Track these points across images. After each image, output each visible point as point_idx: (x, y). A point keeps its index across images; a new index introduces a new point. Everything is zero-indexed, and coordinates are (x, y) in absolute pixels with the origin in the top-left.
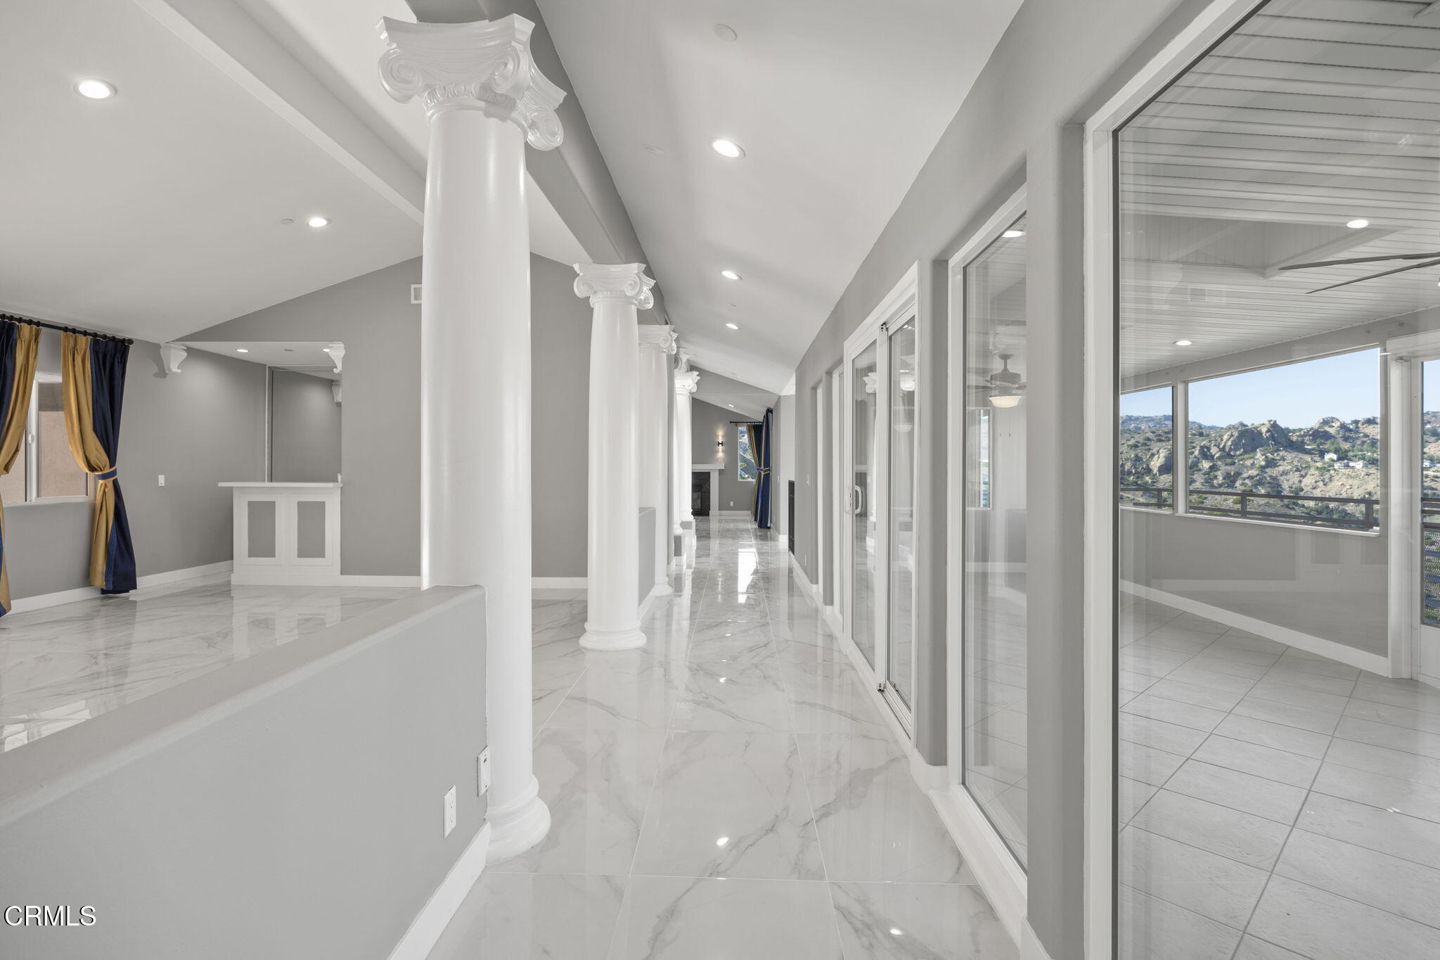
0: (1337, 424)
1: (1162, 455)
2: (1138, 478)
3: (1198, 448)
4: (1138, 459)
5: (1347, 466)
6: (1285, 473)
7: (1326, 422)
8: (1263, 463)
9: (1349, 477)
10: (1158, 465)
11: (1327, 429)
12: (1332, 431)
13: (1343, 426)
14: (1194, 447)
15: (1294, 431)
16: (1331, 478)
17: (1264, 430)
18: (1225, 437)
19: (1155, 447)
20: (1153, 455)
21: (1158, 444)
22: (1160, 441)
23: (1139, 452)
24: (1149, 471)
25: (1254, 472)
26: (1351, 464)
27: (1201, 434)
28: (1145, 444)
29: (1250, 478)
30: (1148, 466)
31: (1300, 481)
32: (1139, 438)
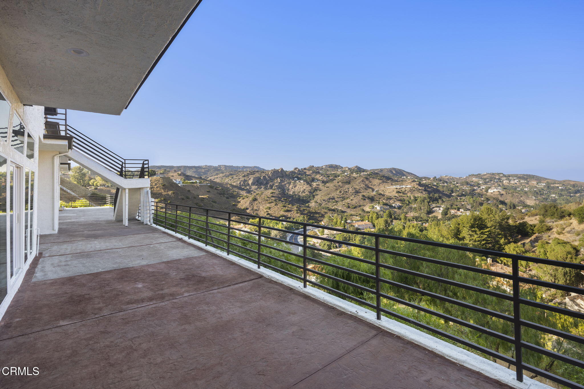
0: (297, 169)
1: (252, 179)
2: (245, 187)
3: (262, 177)
4: (245, 181)
5: (299, 182)
6: (285, 184)
7: (296, 169)
8: (279, 181)
9: (300, 185)
10: (251, 182)
11: (295, 171)
12: (296, 171)
13: (299, 170)
14: (261, 176)
15: (287, 172)
16: (296, 186)
17: (280, 171)
18: (270, 173)
19: (250, 176)
20: (249, 179)
21: (251, 176)
22: (252, 174)
23: (246, 178)
24: (249, 184)
25: (277, 184)
26: (301, 181)
27: (263, 172)
28: (247, 176)
29: (276, 186)
30: (248, 183)
31: (289, 187)
32: (246, 174)
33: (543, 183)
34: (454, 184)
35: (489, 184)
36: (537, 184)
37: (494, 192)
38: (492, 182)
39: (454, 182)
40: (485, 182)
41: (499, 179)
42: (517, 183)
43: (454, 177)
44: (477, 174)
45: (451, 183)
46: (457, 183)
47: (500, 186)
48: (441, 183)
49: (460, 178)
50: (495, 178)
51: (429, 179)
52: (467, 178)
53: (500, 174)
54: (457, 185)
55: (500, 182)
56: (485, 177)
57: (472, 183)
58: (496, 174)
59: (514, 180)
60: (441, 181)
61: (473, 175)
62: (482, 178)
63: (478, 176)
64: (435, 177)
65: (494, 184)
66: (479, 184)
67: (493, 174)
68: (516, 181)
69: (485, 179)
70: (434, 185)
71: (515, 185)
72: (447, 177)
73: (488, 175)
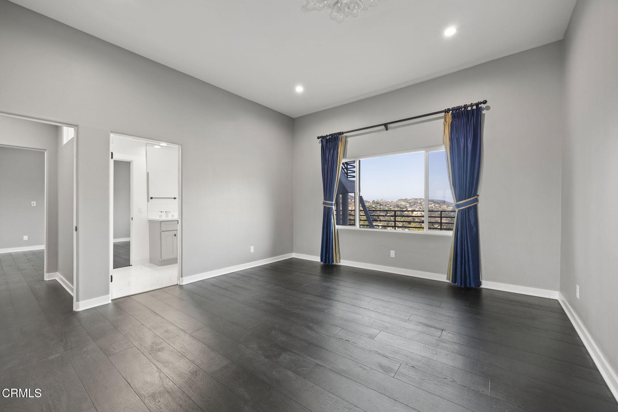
33: (451, 207)
34: (388, 207)
35: (413, 207)
36: (447, 207)
37: (417, 213)
38: (415, 205)
39: (388, 205)
40: (410, 206)
41: (421, 203)
42: (433, 207)
43: (387, 201)
44: (405, 199)
45: (386, 205)
46: (390, 206)
47: (421, 209)
48: (378, 206)
49: (392, 202)
50: (418, 202)
51: (369, 202)
52: (397, 202)
53: (421, 199)
54: (391, 207)
55: (421, 205)
56: (410, 201)
57: (402, 206)
58: (419, 199)
59: (431, 204)
60: (378, 204)
61: (402, 200)
62: (408, 202)
63: (405, 200)
64: (374, 201)
65: (417, 207)
66: (406, 207)
67: (416, 199)
68: (432, 205)
69: (411, 203)
70: (373, 208)
71: (432, 208)
72: (382, 201)
73: (412, 200)
